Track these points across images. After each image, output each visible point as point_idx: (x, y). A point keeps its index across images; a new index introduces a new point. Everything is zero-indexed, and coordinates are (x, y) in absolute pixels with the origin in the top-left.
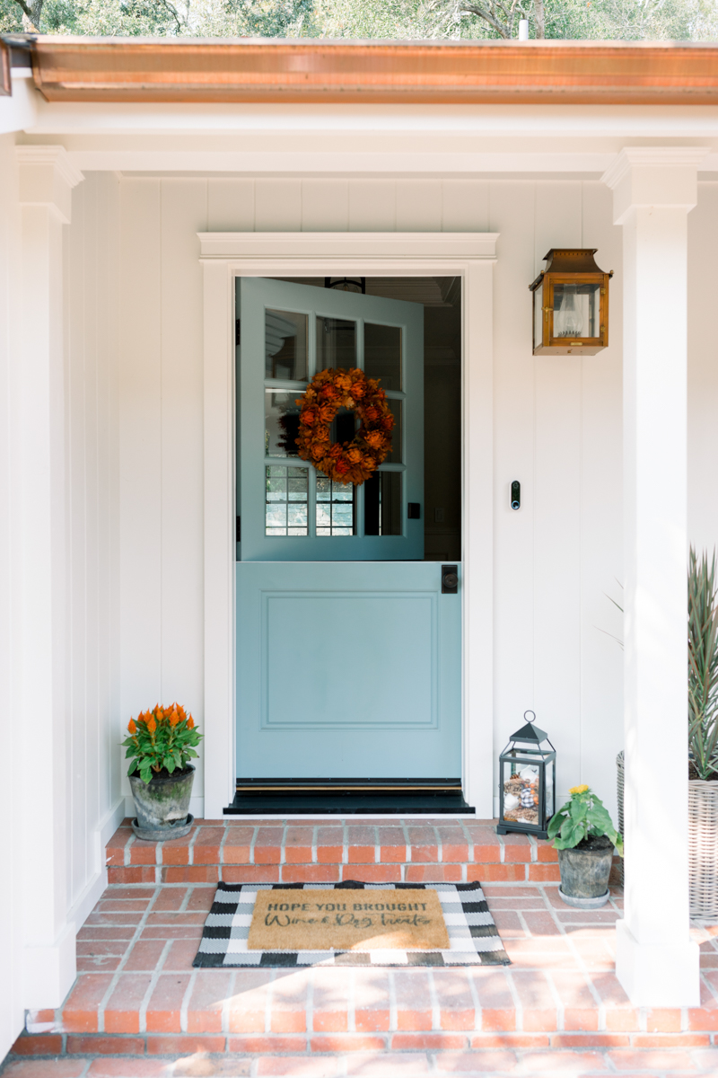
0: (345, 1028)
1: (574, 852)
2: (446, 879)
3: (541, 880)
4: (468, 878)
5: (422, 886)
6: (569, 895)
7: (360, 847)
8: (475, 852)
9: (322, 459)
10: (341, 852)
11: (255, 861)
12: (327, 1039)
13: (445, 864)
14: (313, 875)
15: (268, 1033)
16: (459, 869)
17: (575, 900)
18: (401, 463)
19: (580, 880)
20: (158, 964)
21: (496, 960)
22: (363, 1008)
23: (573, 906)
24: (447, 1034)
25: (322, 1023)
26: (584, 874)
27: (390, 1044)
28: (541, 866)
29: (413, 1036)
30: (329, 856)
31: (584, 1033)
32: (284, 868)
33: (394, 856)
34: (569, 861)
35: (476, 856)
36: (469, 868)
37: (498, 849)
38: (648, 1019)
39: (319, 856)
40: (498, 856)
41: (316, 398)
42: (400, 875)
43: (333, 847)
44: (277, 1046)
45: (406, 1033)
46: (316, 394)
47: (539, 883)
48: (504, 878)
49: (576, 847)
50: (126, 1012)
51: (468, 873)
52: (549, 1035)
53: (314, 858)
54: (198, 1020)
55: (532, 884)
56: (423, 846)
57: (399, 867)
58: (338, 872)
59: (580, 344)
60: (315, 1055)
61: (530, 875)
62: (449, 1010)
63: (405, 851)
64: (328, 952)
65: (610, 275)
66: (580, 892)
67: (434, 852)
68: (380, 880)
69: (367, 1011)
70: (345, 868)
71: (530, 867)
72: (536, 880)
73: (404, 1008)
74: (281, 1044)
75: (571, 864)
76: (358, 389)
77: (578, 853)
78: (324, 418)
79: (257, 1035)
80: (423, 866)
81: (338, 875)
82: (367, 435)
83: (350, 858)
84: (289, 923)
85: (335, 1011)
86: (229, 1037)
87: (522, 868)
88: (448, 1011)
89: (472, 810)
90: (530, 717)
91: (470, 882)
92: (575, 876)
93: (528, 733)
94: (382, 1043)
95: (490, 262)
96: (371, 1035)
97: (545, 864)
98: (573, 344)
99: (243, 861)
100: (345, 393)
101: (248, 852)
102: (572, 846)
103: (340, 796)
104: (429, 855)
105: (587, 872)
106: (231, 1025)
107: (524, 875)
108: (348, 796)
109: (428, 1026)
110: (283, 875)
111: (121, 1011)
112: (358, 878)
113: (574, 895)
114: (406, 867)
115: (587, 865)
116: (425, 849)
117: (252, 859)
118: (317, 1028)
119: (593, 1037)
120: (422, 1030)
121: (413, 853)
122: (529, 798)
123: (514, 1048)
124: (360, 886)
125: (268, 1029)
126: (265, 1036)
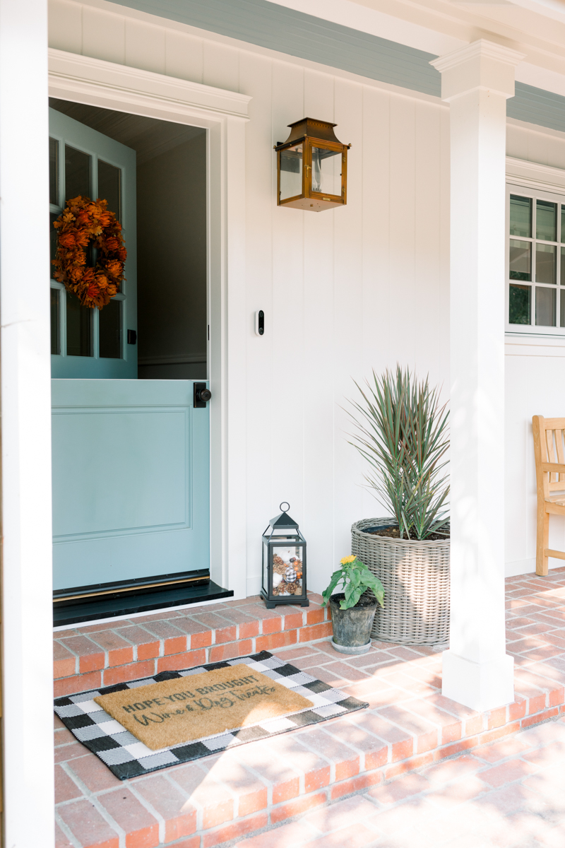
0: (297, 793)
1: (356, 610)
2: (241, 654)
3: (308, 640)
4: (257, 649)
5: (224, 664)
6: (347, 646)
7: (174, 639)
8: (264, 626)
9: (78, 282)
10: (158, 647)
11: (80, 670)
12: (284, 808)
13: (240, 641)
14: (131, 674)
15: (236, 819)
16: (250, 643)
17: (353, 649)
18: (121, 292)
19: (358, 632)
20: (80, 788)
21: (355, 706)
22: (310, 771)
23: (351, 654)
24: (369, 773)
25: (280, 794)
26: (361, 627)
27: (329, 796)
28: (308, 628)
29: (346, 783)
30: (148, 652)
31: (453, 744)
32: (106, 672)
33: (201, 642)
34: (350, 618)
35: (265, 629)
36: (257, 640)
37: (279, 620)
38: (489, 720)
39: (139, 654)
40: (280, 626)
41: (74, 222)
42: (205, 658)
43: (151, 643)
44: (244, 829)
45: (341, 783)
46: (74, 219)
47: (306, 643)
48: (282, 644)
49: (355, 606)
50: (106, 842)
51: (257, 645)
52: (432, 752)
53: (135, 657)
54: (175, 827)
55: (302, 644)
56: (225, 628)
57: (204, 650)
58: (153, 665)
59: (329, 199)
60: (277, 826)
61: (300, 637)
62: (370, 752)
63: (211, 635)
64: (224, 733)
65: (348, 147)
66: (357, 642)
67: (233, 631)
68: (189, 666)
69: (313, 772)
70: (161, 660)
71: (300, 631)
72: (304, 641)
73: (340, 761)
74: (248, 826)
75: (351, 620)
76: (105, 219)
77: (359, 610)
78: (81, 242)
79: (226, 825)
80: (223, 646)
81: (154, 669)
82: (108, 264)
83: (166, 651)
84: (162, 719)
85: (290, 780)
86: (202, 834)
87: (295, 632)
88: (370, 754)
89: (231, 594)
90: (285, 507)
91: (259, 652)
92: (354, 629)
93: (285, 521)
94: (323, 797)
95: (244, 120)
96: (316, 792)
97: (311, 627)
98: (324, 199)
99: (69, 673)
100: (96, 222)
101: (74, 663)
102: (353, 605)
103: (113, 599)
104: (228, 634)
105: (364, 624)
106: (205, 822)
107: (296, 638)
108: (117, 598)
109: (356, 771)
110: (104, 680)
111: (100, 842)
112: (171, 668)
113: (352, 645)
114: (210, 650)
115: (365, 618)
116: (226, 630)
117: (77, 670)
118: (275, 801)
119: (458, 745)
120: (353, 776)
121: (217, 636)
122: (294, 574)
123: (413, 770)
124: (175, 675)
125: (236, 814)
126: (234, 823)
